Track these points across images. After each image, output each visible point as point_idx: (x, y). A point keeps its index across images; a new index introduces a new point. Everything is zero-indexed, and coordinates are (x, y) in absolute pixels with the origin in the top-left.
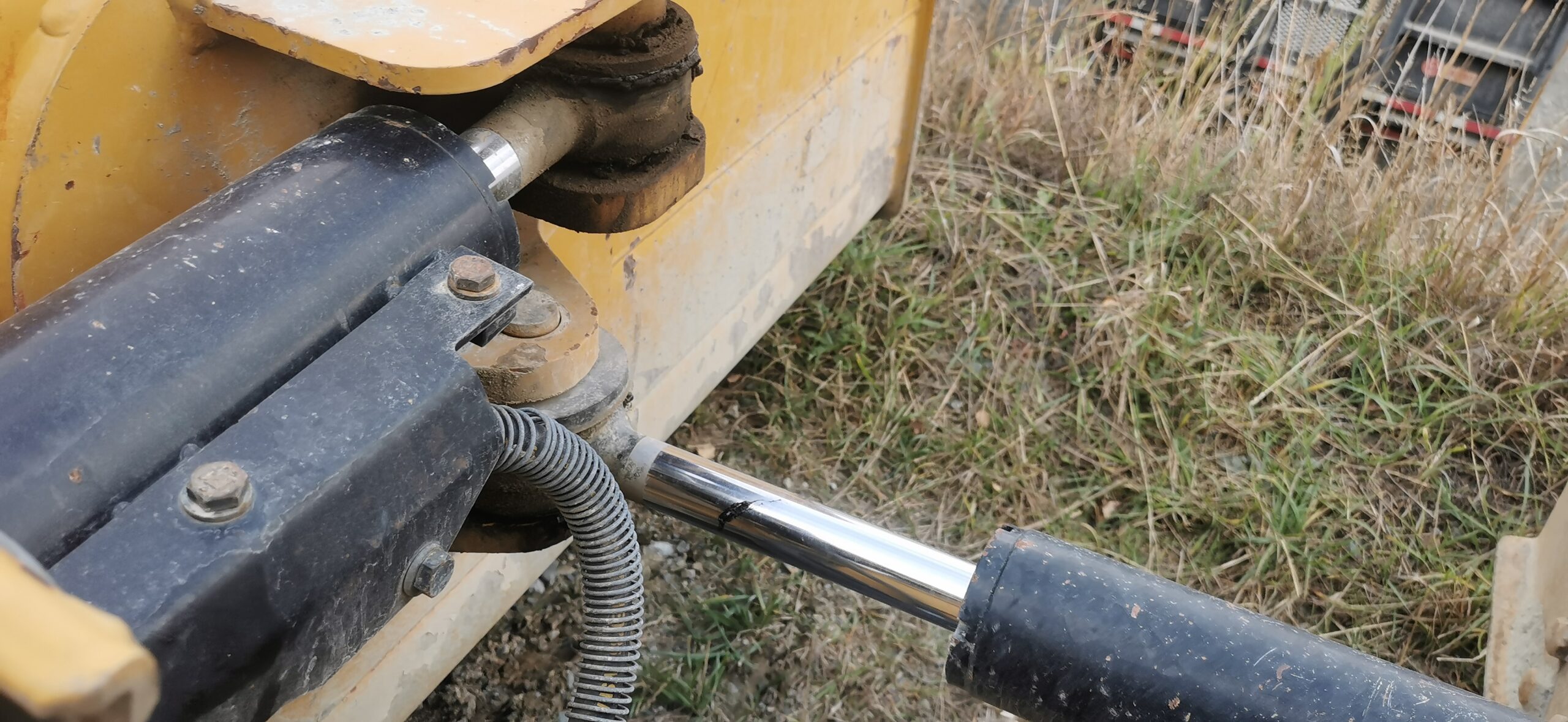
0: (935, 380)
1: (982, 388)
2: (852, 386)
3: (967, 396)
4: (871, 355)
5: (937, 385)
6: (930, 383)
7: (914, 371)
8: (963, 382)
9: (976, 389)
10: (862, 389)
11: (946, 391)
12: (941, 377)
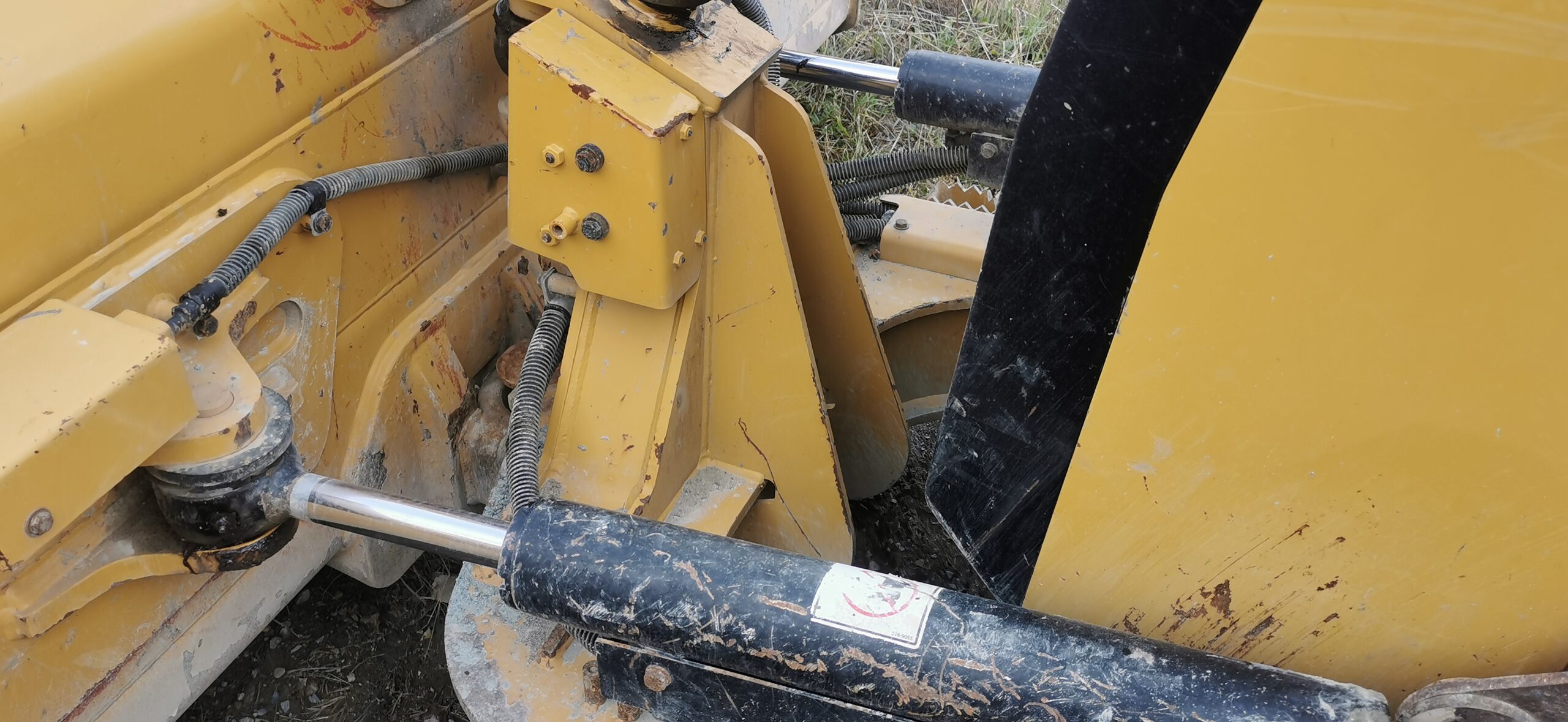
0: (887, 136)
1: (916, 139)
2: (835, 142)
3: (907, 143)
4: (845, 124)
5: (888, 139)
6: (883, 138)
7: (873, 131)
8: (904, 136)
9: (913, 139)
10: (841, 144)
11: (894, 142)
12: (890, 134)
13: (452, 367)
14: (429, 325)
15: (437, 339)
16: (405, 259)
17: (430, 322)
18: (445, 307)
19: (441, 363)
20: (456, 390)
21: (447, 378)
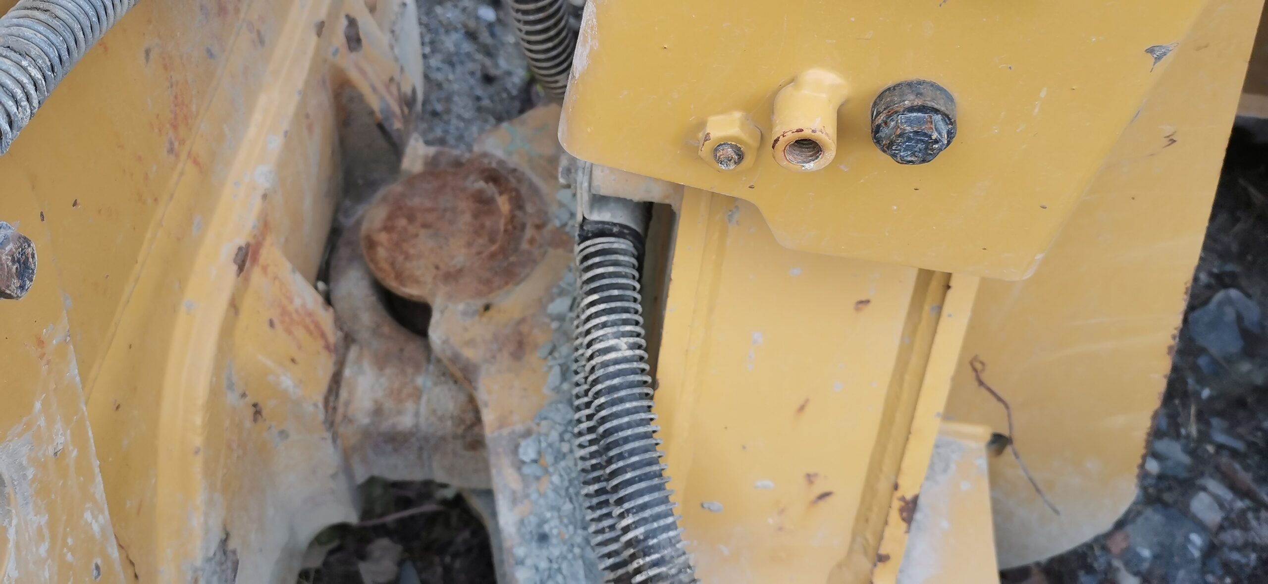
13: (304, 306)
14: (246, 254)
15: (265, 269)
16: (171, 143)
17: (248, 245)
18: (265, 197)
19: (284, 312)
20: (321, 343)
21: (300, 333)
